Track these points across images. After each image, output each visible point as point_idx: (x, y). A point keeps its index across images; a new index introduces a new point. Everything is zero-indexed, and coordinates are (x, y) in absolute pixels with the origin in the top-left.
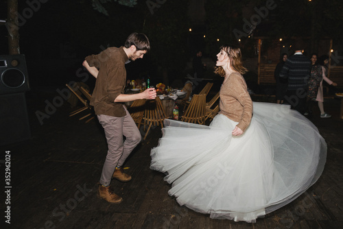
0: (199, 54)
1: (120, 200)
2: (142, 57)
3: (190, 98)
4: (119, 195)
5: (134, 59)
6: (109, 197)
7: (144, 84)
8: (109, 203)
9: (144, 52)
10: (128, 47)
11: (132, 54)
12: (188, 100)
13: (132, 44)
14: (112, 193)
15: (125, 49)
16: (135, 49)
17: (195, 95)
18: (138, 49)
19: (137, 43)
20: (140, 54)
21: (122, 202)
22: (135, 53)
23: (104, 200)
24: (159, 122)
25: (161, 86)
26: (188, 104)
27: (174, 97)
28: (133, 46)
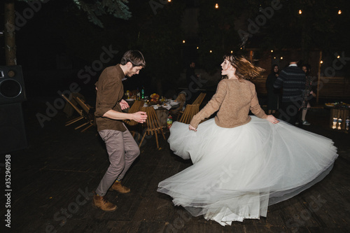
0: (193, 65)
1: (114, 208)
2: (138, 73)
3: (184, 108)
4: (114, 204)
5: (130, 76)
6: (103, 205)
7: (139, 94)
8: (104, 211)
9: (140, 68)
10: (124, 64)
11: (129, 71)
12: (181, 110)
13: (128, 61)
14: (106, 202)
15: (121, 66)
16: (131, 66)
17: (188, 105)
18: (134, 66)
19: (132, 60)
20: (136, 70)
21: (117, 210)
22: (131, 69)
23: (99, 209)
24: (154, 131)
25: (156, 96)
26: (182, 114)
27: (168, 107)
28: (129, 63)
